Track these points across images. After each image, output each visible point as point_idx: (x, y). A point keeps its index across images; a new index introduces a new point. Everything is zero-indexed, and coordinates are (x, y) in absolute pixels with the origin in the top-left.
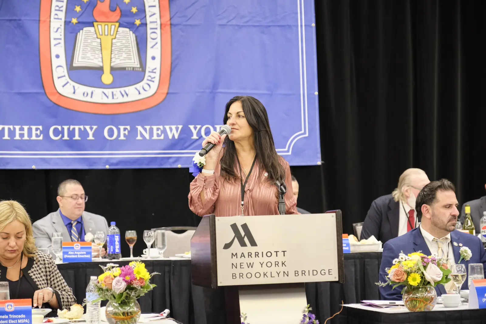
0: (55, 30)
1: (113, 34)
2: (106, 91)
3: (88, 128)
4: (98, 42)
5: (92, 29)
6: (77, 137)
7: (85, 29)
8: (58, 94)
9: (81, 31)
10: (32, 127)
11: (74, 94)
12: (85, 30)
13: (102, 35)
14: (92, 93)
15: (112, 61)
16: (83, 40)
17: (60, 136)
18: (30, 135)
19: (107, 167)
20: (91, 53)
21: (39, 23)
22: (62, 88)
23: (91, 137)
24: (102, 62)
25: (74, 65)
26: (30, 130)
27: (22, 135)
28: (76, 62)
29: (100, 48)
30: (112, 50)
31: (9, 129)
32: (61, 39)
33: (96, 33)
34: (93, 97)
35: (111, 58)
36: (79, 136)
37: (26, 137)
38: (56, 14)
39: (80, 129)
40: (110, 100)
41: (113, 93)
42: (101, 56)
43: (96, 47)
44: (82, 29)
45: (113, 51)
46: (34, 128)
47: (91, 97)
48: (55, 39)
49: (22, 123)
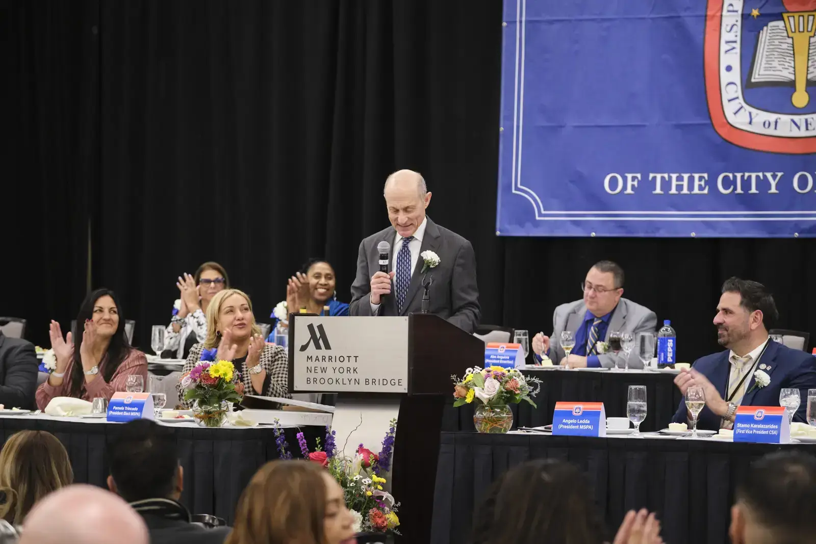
0: (729, 29)
1: (812, 29)
2: (796, 118)
3: (769, 175)
4: (788, 43)
5: (780, 24)
6: (754, 190)
7: (771, 24)
8: (729, 126)
9: (765, 28)
10: (694, 175)
11: (750, 126)
12: (771, 27)
13: (795, 32)
14: (776, 122)
15: (809, 72)
16: (767, 41)
17: (732, 187)
18: (691, 187)
19: (796, 235)
20: (779, 61)
21: (706, 20)
22: (734, 115)
23: (773, 190)
24: (795, 74)
25: (753, 80)
26: (691, 180)
27: (679, 187)
28: (757, 76)
29: (792, 52)
30: (809, 54)
31: (663, 178)
32: (735, 42)
33: (786, 30)
34: (778, 128)
35: (808, 67)
36: (757, 189)
37: (685, 191)
38: (731, 5)
39: (758, 177)
40: (803, 133)
41: (806, 121)
42: (793, 65)
43: (787, 51)
44: (767, 25)
45: (811, 56)
46: (696, 176)
47: (776, 128)
48: (727, 42)
49: (680, 170)
